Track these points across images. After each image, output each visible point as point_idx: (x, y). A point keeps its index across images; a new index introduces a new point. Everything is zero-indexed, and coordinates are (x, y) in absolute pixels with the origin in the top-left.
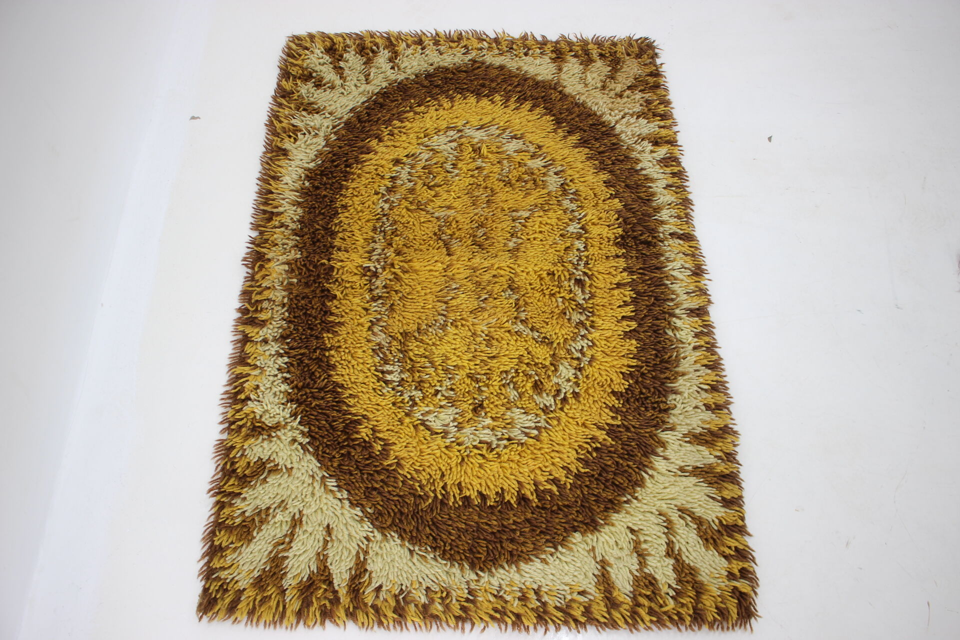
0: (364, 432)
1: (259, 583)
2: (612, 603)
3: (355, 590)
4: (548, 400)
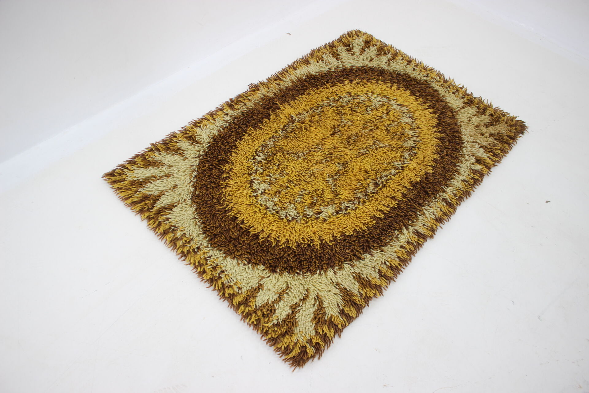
0: (226, 167)
1: (133, 183)
2: (246, 302)
3: (160, 212)
4: (310, 212)
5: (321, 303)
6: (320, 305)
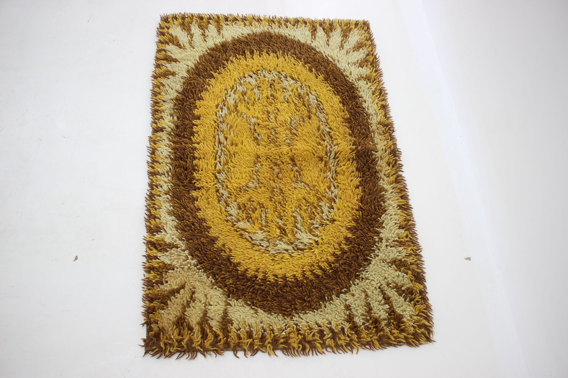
0: (321, 77)
1: (350, 30)
2: (217, 22)
3: (314, 28)
4: (240, 88)
5: (181, 48)
6: (180, 45)
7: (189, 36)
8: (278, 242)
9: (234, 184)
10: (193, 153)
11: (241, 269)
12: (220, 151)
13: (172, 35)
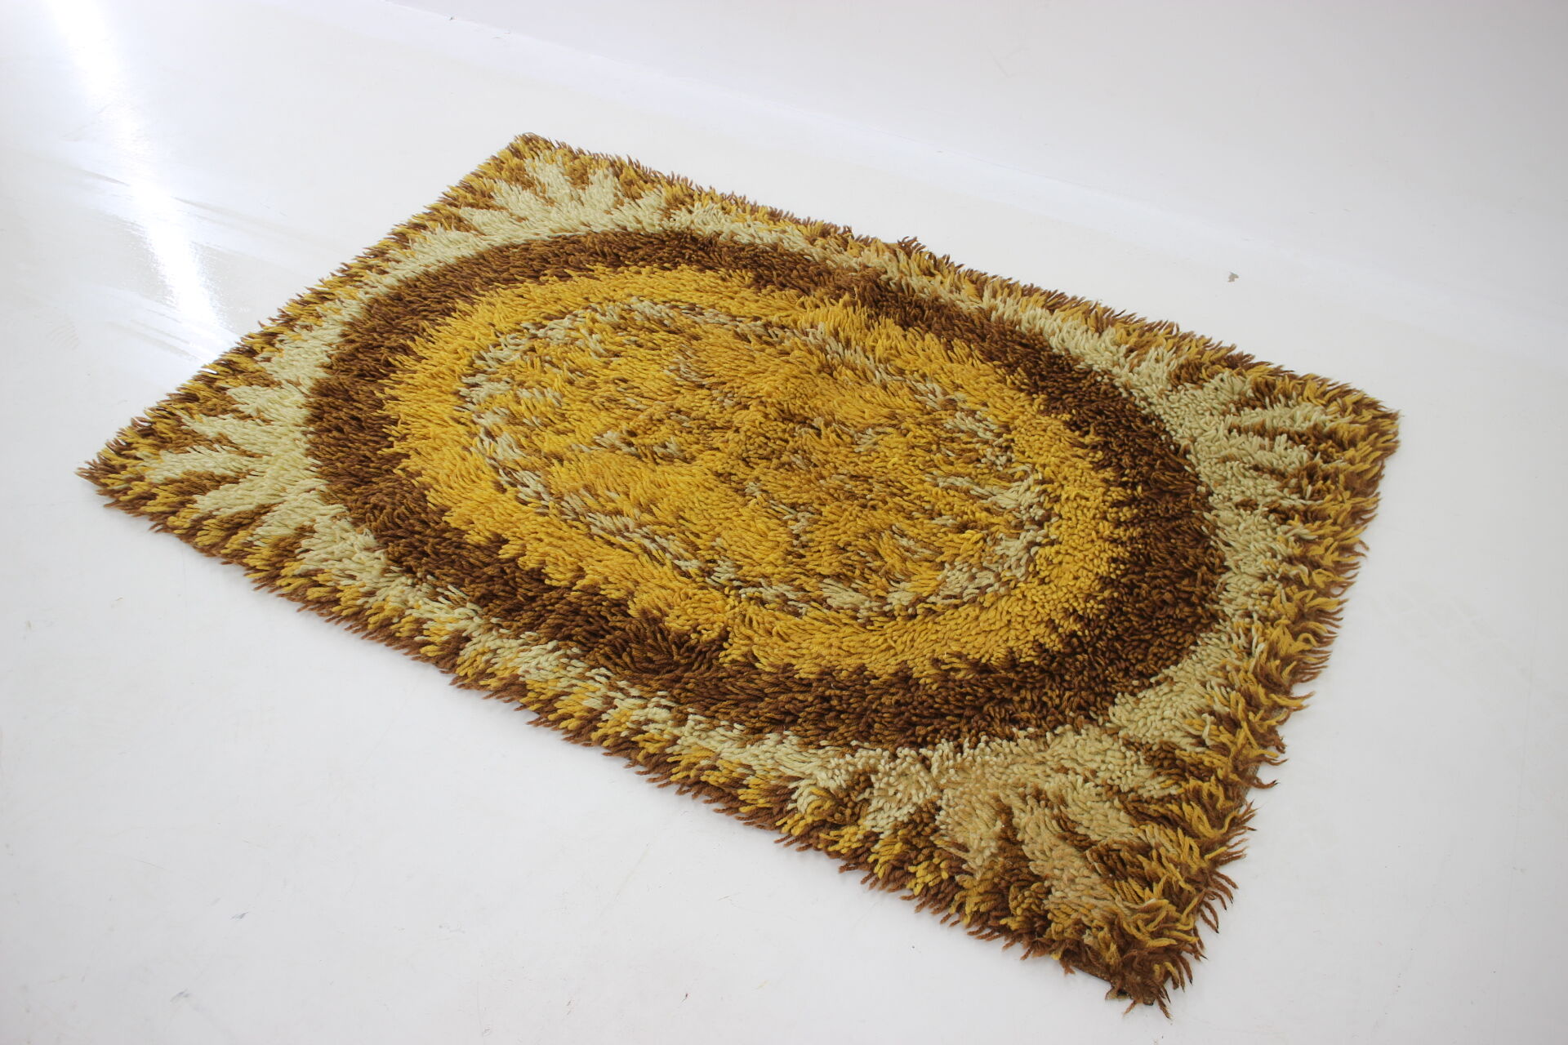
5: (235, 480)
6: (225, 478)
7: (216, 446)
8: (999, 550)
9: (767, 559)
10: (605, 598)
11: (1027, 655)
12: (647, 542)
13: (169, 482)
